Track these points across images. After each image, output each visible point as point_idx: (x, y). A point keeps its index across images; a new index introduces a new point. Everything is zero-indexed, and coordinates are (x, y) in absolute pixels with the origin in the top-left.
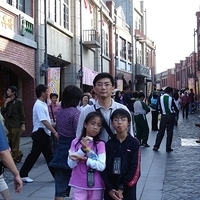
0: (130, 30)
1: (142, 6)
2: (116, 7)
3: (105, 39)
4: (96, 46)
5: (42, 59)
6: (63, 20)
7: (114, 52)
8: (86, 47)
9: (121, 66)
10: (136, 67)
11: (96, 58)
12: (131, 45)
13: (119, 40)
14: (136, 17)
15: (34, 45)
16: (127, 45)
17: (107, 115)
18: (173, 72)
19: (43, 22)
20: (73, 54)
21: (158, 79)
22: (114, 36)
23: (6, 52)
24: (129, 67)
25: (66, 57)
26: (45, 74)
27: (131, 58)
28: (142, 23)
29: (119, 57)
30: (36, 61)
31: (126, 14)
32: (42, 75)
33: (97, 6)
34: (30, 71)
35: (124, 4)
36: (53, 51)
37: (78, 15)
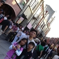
0: (47, 21)
1: (54, 18)
2: (48, 14)
3: (40, 19)
4: (37, 20)
5: (21, 13)
6: (33, 8)
7: (40, 24)
8: (34, 18)
9: (39, 29)
10: (42, 32)
11: (34, 22)
12: (45, 25)
13: (43, 22)
14: (51, 19)
15: (22, 9)
16: (44, 25)
17: (29, 42)
18: (50, 39)
19: (28, 5)
20: (30, 18)
21: (45, 38)
22: (42, 20)
23: (14, 6)
24: (40, 30)
25: (27, 17)
26: (19, 17)
27: (42, 28)
28: (51, 22)
29: (40, 26)
30: (20, 13)
31: (49, 17)
32: (18, 17)
33: (43, 10)
34: (16, 14)
35: (50, 14)
36: (25, 14)
37: (37, 9)
